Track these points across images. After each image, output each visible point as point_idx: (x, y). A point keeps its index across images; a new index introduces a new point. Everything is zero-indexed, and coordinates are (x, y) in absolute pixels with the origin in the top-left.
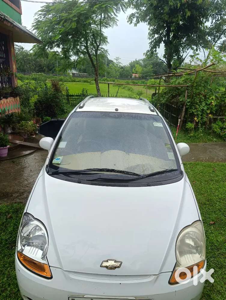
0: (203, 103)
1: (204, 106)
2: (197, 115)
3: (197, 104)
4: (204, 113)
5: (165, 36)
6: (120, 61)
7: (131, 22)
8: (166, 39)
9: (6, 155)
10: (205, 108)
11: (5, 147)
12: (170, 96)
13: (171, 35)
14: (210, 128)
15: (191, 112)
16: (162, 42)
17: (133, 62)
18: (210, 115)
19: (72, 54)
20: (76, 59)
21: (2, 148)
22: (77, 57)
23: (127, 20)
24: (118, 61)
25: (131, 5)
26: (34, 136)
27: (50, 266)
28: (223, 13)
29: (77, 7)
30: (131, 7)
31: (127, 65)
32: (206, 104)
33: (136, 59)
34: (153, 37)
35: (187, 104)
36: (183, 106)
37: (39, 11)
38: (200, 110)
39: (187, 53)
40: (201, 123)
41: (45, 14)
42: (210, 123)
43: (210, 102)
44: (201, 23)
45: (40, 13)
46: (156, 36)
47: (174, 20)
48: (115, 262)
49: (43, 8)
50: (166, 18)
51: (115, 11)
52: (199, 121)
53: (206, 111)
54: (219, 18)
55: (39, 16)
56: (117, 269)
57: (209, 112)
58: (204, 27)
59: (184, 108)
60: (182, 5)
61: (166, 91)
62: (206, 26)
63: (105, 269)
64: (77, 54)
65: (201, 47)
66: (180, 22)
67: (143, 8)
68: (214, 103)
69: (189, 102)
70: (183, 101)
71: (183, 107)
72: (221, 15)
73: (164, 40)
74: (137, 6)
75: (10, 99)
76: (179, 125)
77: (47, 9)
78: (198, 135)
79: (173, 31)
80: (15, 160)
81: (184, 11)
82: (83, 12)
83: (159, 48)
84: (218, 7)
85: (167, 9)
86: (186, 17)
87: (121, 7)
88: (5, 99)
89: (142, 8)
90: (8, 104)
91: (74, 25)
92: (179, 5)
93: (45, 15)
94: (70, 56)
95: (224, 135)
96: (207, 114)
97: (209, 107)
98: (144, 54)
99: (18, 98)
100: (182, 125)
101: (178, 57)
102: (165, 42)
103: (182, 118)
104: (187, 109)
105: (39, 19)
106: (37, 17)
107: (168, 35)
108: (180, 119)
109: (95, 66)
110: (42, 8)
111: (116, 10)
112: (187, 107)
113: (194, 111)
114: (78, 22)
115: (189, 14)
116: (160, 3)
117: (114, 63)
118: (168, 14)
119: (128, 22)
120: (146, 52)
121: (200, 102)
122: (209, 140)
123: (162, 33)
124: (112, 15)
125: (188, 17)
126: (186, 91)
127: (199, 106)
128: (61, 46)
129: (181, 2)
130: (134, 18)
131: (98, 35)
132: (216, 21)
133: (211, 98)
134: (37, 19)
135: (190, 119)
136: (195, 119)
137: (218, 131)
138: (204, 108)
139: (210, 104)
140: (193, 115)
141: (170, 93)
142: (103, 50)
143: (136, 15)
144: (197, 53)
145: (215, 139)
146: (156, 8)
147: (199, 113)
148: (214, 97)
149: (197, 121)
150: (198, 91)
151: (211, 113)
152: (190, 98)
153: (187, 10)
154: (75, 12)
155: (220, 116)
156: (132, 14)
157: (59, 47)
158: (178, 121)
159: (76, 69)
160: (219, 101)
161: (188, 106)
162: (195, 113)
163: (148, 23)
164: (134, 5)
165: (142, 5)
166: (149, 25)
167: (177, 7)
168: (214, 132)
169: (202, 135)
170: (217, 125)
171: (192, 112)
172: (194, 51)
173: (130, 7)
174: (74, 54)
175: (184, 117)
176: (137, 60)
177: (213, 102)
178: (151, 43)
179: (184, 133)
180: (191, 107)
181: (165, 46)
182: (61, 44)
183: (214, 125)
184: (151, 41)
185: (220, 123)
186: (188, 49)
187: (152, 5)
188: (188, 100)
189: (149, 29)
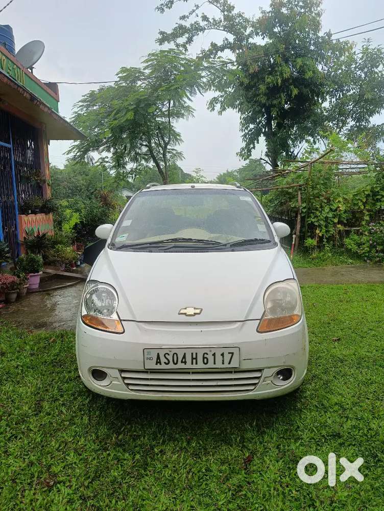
0: (326, 208)
1: (328, 212)
2: (320, 226)
3: (317, 209)
4: (329, 223)
5: (264, 126)
6: (202, 173)
7: (213, 109)
8: (267, 130)
9: (37, 286)
10: (330, 215)
11: (36, 274)
12: (278, 203)
13: (274, 124)
14: (342, 245)
15: (310, 222)
16: (262, 135)
17: (222, 174)
18: (339, 226)
19: (127, 159)
20: (134, 167)
21: (33, 274)
22: (135, 164)
23: (207, 106)
24: (198, 175)
25: (212, 87)
26: (75, 268)
27: (121, 320)
28: (345, 89)
29: (134, 92)
30: (212, 89)
31: (215, 180)
32: (331, 209)
33: (227, 171)
34: (246, 128)
35: (302, 212)
36: (297, 214)
37: (80, 101)
38: (322, 218)
39: (300, 147)
40: (326, 238)
41: (88, 105)
42: (341, 237)
43: (336, 206)
44: (316, 103)
45: (81, 104)
46: (252, 126)
47: (275, 102)
48: (195, 309)
49: (86, 97)
50: (263, 100)
51: (188, 94)
52: (323, 235)
53: (333, 220)
54: (341, 95)
55: (79, 109)
56: (196, 315)
57: (336, 220)
58: (321, 109)
59: (299, 217)
60: (284, 81)
61: (271, 198)
62: (324, 107)
63: (184, 316)
64: (135, 159)
65: (319, 137)
66: (286, 106)
67: (230, 89)
68: (342, 208)
69: (304, 208)
70: (295, 207)
71: (296, 216)
72: (342, 92)
73: (263, 131)
74: (220, 88)
75: (40, 216)
76: (293, 243)
77: (92, 98)
78: (323, 255)
79: (276, 118)
80: (50, 292)
81: (288, 89)
82: (143, 98)
83: (258, 143)
84: (337, 80)
85: (263, 88)
86: (293, 96)
87: (197, 87)
88: (34, 215)
89: (227, 90)
90: (37, 223)
91: (130, 116)
92: (280, 81)
93: (88, 107)
94: (126, 163)
95: (363, 253)
96: (335, 225)
97: (335, 213)
98: (237, 154)
99: (51, 215)
100: (299, 244)
101: (287, 154)
102: (265, 134)
103: (298, 233)
104: (303, 219)
105: (79, 112)
106: (76, 110)
107: (269, 124)
108: (295, 234)
109: (163, 173)
110: (83, 98)
111: (191, 93)
112: (303, 215)
113: (313, 220)
114: (136, 111)
115: (295, 92)
116: (253, 80)
117: (193, 177)
118: (265, 94)
119: (208, 108)
120: (240, 151)
121: (321, 207)
122: (342, 262)
123: (260, 122)
124: (185, 102)
125: (296, 95)
126: (299, 192)
127: (321, 212)
128: (112, 149)
129: (283, 77)
130: (217, 103)
131: (165, 128)
132: (336, 100)
133: (337, 201)
134: (76, 112)
135: (309, 234)
136: (318, 231)
137: (354, 248)
138: (328, 216)
139: (336, 210)
140: (312, 227)
141: (276, 200)
142: (174, 152)
143: (220, 99)
144: (315, 146)
145: (351, 261)
146: (248, 88)
147: (322, 222)
148: (341, 199)
149: (320, 235)
150: (316, 192)
151: (340, 222)
152: (305, 202)
153: (292, 87)
154: (131, 100)
155: (355, 226)
156: (215, 98)
157: (109, 151)
158: (293, 238)
159: (132, 190)
160: (349, 205)
161: (305, 215)
162: (316, 224)
163: (237, 110)
164: (216, 86)
165: (228, 85)
166: (240, 112)
167: (277, 84)
168: (349, 251)
169: (330, 255)
170: (352, 239)
171: (312, 222)
172: (311, 144)
173: (210, 90)
174: (131, 161)
175: (301, 232)
176: (230, 171)
177: (340, 206)
178: (245, 136)
179: (303, 256)
180: (308, 214)
181: (267, 140)
182: (112, 146)
183: (347, 241)
184: (244, 133)
185: (356, 237)
186: (300, 143)
187: (242, 84)
188: (304, 205)
189: (241, 118)
